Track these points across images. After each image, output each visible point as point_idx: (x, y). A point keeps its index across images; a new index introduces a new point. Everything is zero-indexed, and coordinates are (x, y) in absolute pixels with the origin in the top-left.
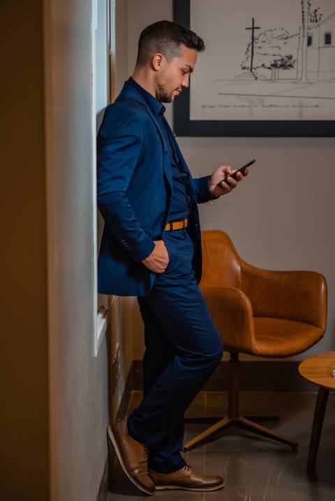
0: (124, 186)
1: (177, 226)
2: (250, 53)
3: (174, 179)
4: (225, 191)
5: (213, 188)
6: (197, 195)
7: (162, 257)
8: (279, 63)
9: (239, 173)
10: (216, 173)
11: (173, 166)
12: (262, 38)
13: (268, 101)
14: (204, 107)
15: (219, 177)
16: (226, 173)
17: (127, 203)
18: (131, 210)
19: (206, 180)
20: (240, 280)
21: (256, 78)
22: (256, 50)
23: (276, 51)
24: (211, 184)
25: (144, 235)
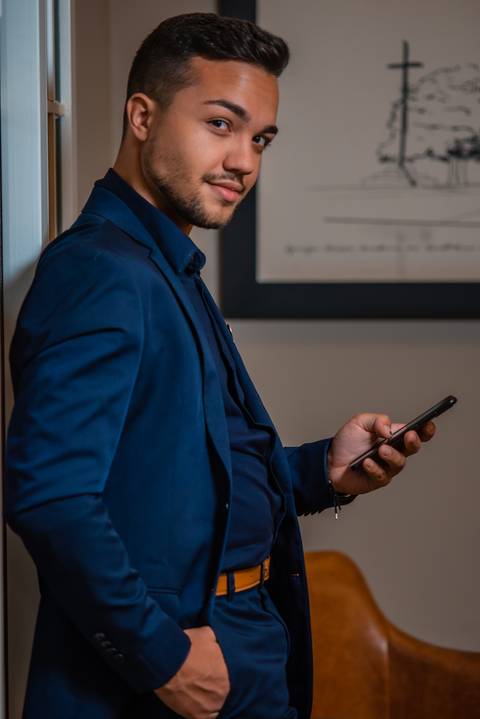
0: (99, 476)
1: (245, 581)
2: (398, 124)
3: (234, 448)
4: (371, 483)
5: (337, 473)
6: (296, 492)
7: (210, 679)
8: (468, 146)
9: (412, 436)
10: (347, 432)
11: (230, 413)
12: (427, 89)
13: (441, 236)
14: (290, 250)
15: (354, 444)
16: (374, 433)
17: (109, 527)
18: (121, 546)
19: (319, 453)
20: (386, 674)
21: (413, 183)
22: (412, 117)
23: (459, 119)
24: (332, 464)
25: (159, 617)
